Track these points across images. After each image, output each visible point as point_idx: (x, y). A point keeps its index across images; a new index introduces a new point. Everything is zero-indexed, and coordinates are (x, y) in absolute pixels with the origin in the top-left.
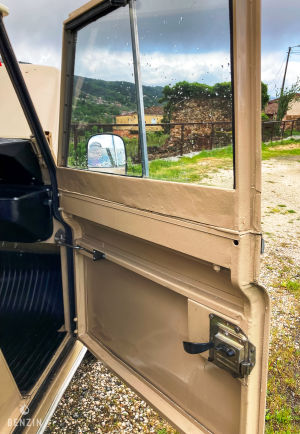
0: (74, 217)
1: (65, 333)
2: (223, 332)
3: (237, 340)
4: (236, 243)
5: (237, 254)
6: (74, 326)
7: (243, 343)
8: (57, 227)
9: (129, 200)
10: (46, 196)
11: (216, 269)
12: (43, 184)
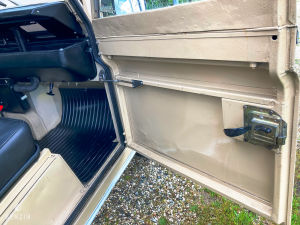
0: (112, 56)
1: (117, 143)
2: (258, 117)
3: (272, 120)
4: (275, 37)
5: (276, 48)
6: (123, 138)
7: (278, 121)
8: (99, 69)
9: (162, 29)
10: (87, 46)
11: (253, 66)
12: (84, 36)
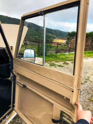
0: (17, 73)
1: (10, 107)
2: (65, 117)
3: (70, 120)
4: (73, 91)
5: (73, 95)
6: (14, 106)
7: (71, 122)
8: (11, 75)
9: (37, 72)
10: (9, 66)
11: (65, 98)
12: (9, 61)
